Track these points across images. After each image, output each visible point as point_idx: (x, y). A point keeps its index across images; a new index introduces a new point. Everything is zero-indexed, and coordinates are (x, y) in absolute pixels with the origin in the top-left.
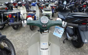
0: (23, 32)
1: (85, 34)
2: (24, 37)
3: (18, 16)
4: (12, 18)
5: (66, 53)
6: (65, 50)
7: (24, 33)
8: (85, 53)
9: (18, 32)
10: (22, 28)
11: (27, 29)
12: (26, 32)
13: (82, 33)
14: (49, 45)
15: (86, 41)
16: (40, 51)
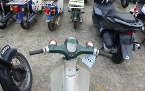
0: (38, 33)
1: (128, 48)
2: (41, 42)
3: (28, 7)
4: (20, 13)
5: (99, 70)
6: (99, 66)
7: (40, 36)
8: (124, 70)
9: (30, 34)
10: (35, 26)
11: (43, 27)
12: (42, 33)
13: (123, 47)
14: (77, 70)
15: (127, 58)
16: (65, 78)
